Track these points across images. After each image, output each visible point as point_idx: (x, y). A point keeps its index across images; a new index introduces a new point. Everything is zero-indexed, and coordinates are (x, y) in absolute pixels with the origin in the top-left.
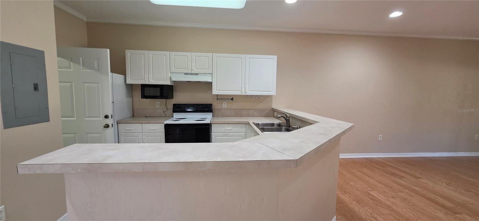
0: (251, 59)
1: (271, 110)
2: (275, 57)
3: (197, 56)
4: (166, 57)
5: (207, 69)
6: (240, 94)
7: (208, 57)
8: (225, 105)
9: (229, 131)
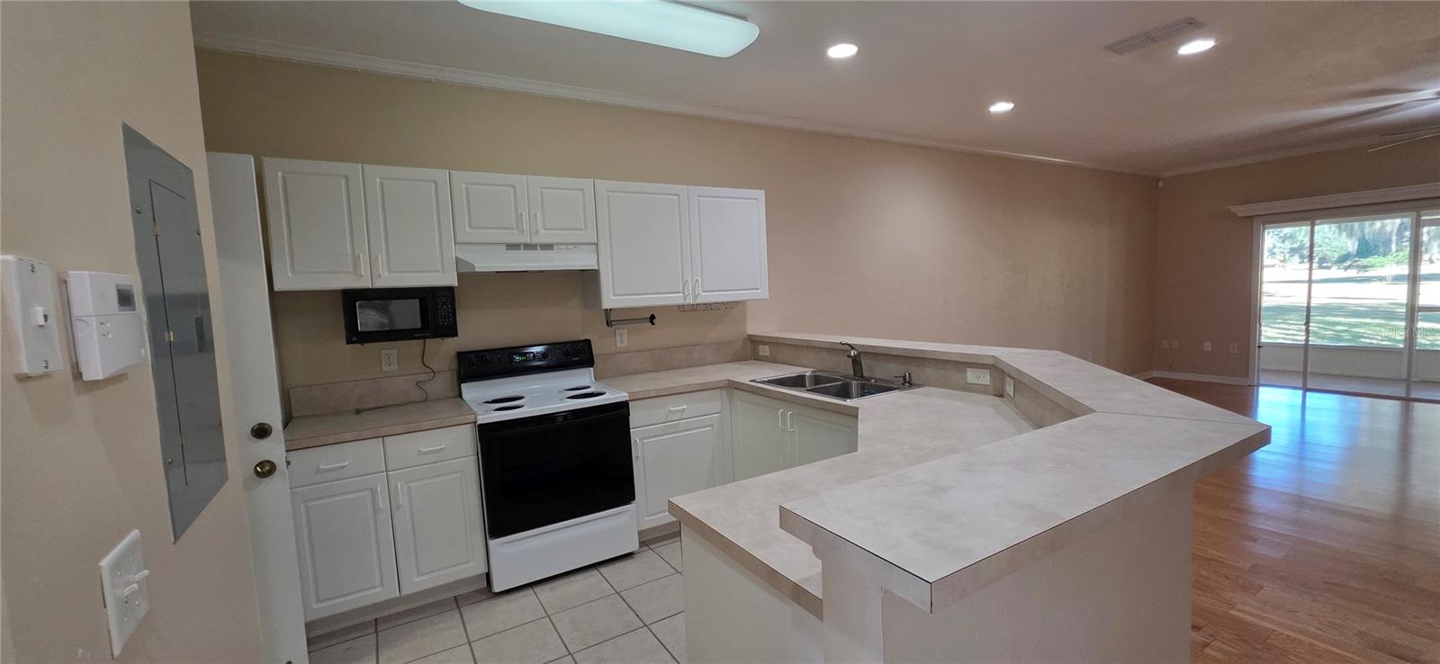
0: (704, 198)
1: (744, 339)
2: (761, 194)
3: (544, 188)
4: (436, 186)
5: (581, 230)
6: (681, 302)
7: (582, 190)
8: (623, 339)
9: (678, 416)
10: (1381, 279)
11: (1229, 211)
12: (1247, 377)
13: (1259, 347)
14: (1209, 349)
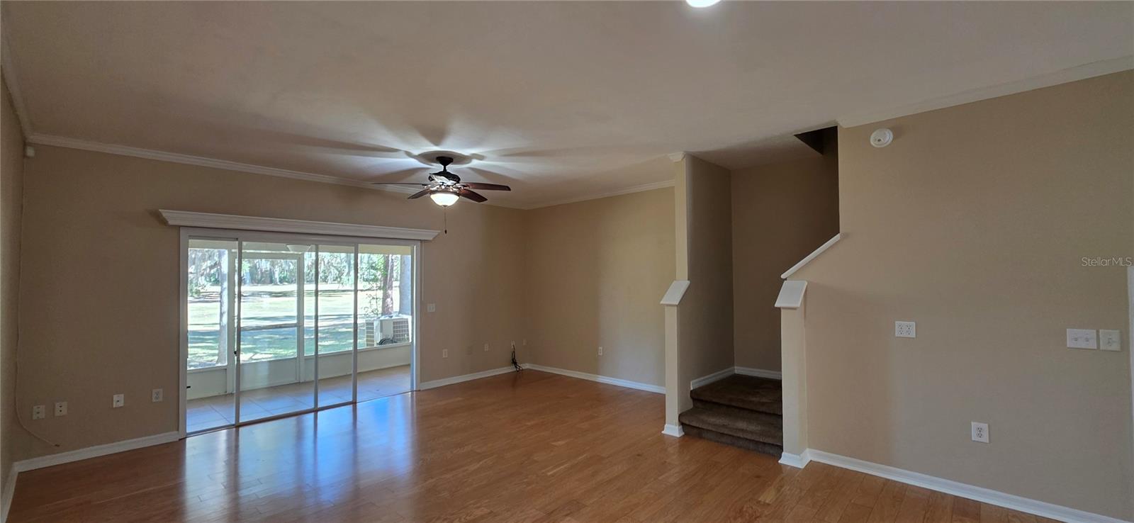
11: (159, 213)
12: (177, 430)
13: (188, 387)
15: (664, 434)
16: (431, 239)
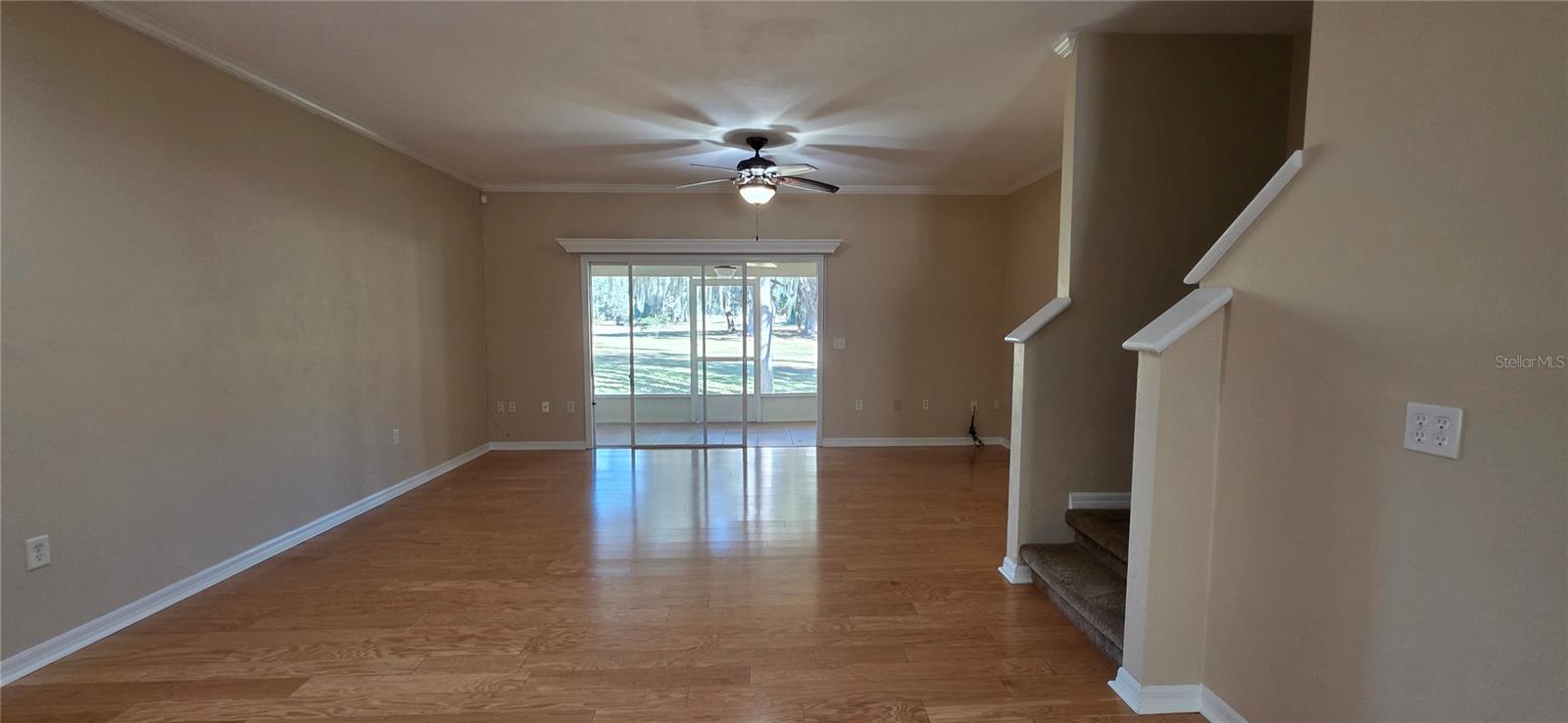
10: (653, 334)
11: (557, 242)
12: (584, 439)
13: (594, 404)
14: (547, 410)
15: (998, 571)
16: (833, 251)
